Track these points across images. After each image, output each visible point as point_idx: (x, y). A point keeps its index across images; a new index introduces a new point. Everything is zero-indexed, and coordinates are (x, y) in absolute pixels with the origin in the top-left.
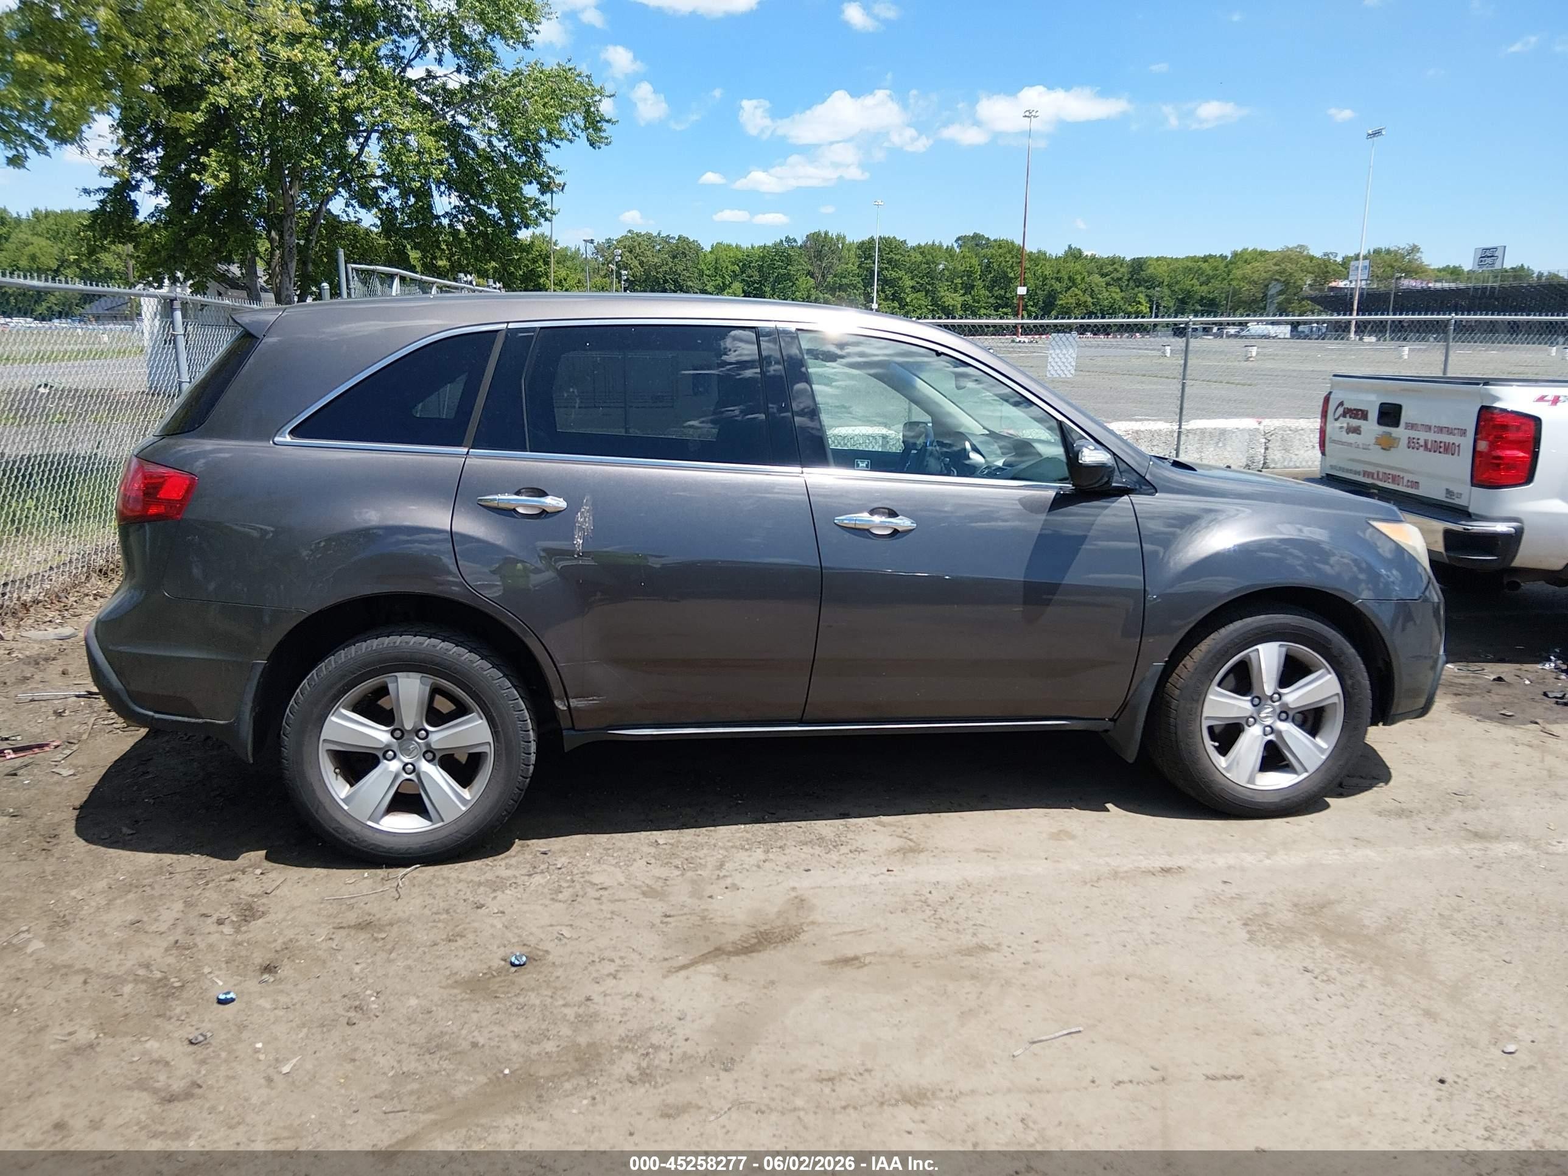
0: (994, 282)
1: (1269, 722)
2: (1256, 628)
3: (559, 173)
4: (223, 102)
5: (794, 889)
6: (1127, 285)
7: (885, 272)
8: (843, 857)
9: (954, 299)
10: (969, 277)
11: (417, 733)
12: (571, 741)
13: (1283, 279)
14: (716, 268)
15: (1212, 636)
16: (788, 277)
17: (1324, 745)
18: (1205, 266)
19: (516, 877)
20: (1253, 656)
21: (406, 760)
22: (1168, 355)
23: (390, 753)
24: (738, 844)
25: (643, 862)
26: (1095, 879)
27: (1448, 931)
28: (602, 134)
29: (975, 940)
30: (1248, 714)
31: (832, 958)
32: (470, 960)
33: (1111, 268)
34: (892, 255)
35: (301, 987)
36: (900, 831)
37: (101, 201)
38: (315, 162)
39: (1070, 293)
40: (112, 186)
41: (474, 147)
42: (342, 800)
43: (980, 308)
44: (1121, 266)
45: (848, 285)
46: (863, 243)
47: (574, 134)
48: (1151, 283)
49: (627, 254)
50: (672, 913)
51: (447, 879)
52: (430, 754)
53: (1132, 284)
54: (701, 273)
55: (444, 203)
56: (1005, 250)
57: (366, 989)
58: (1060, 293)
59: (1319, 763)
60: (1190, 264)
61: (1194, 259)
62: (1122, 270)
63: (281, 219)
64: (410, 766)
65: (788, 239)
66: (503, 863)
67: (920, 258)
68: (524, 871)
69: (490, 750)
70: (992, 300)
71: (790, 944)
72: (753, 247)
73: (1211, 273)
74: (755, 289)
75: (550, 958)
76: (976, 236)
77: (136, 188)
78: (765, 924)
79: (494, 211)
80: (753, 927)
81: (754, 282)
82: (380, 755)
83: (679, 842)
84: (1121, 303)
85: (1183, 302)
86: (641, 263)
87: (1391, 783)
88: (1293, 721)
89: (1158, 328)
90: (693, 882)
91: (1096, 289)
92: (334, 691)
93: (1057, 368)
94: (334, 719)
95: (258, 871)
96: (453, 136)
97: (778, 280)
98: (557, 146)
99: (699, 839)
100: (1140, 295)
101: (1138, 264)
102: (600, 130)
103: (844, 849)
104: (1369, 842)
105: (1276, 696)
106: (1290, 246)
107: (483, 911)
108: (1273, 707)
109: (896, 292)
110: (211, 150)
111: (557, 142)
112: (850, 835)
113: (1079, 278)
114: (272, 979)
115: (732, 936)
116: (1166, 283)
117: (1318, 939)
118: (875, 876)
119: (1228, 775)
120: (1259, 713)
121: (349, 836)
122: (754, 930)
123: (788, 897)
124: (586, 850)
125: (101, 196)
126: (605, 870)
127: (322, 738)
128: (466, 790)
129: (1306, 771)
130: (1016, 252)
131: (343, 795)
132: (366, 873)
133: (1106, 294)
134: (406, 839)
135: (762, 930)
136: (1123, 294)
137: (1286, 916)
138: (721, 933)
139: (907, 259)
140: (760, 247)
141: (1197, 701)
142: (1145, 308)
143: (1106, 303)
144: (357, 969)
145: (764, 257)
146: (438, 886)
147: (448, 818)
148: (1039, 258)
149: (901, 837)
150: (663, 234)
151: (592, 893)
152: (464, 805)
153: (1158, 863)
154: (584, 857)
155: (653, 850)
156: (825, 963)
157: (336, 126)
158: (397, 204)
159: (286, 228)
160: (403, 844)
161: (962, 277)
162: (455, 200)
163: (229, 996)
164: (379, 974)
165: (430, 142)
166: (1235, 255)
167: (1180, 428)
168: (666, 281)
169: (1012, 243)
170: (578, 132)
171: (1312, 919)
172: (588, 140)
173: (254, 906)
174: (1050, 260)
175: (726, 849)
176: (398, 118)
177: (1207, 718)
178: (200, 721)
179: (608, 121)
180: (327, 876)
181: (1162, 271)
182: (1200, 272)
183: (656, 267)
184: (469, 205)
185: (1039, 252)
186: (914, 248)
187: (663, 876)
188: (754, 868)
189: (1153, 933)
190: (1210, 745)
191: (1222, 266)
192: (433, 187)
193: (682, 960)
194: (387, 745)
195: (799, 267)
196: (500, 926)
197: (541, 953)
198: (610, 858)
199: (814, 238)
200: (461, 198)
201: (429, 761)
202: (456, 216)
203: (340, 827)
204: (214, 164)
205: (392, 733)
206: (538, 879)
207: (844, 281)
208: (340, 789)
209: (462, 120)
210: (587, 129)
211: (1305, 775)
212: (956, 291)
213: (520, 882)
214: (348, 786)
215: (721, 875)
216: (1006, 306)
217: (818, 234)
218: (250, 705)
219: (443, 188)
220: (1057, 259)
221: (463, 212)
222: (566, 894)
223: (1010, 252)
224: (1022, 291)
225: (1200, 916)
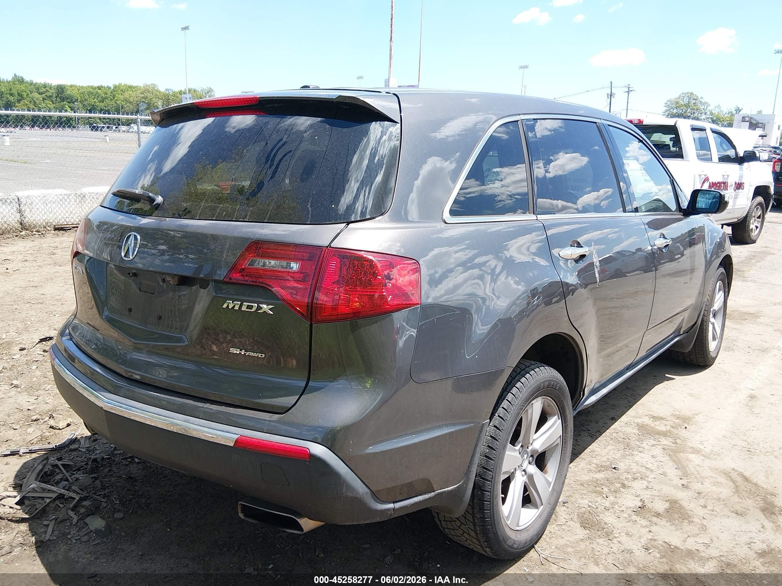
6: (56, 100)
13: (147, 102)
18: (100, 91)
21: (523, 468)
33: (44, 90)
39: (19, 103)
42: (507, 518)
44: (50, 88)
48: (71, 100)
52: (531, 458)
53: (58, 99)
58: (13, 102)
60: (92, 90)
61: (92, 87)
62: (51, 91)
64: (523, 473)
73: (104, 96)
85: (91, 111)
91: (37, 101)
94: (507, 453)
100: (65, 106)
101: (61, 89)
106: (148, 84)
113: (24, 94)
116: (79, 100)
127: (502, 472)
128: (547, 476)
131: (506, 513)
133: (43, 105)
136: (54, 105)
147: (544, 501)
152: (550, 487)
166: (115, 87)
174: (3, 82)
178: (432, 494)
181: (75, 93)
182: (97, 95)
191: (109, 92)
201: (531, 463)
205: (519, 450)
211: (717, 340)
220: (8, 82)
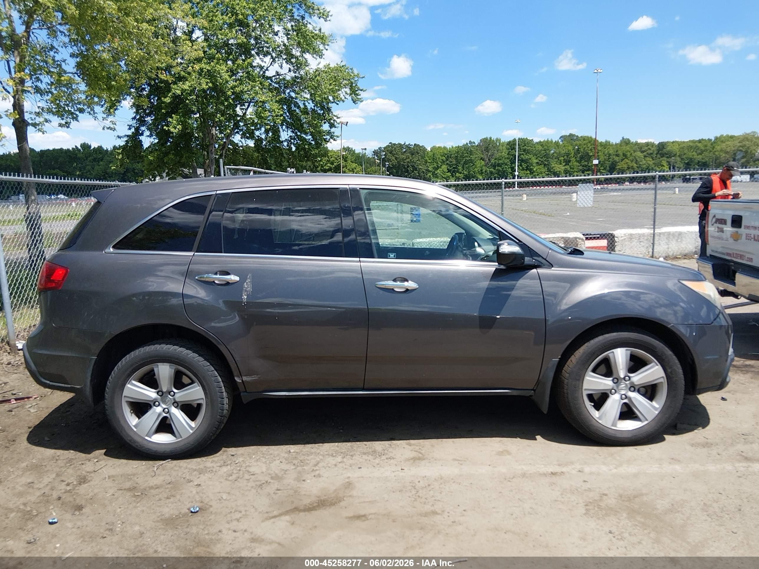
0: (582, 158)
1: (623, 392)
2: (611, 340)
3: (338, 118)
4: (179, 92)
5: (349, 477)
6: (656, 157)
7: (522, 156)
8: (381, 462)
9: (560, 168)
10: (567, 156)
11: (169, 393)
12: (246, 398)
13: (744, 150)
14: (433, 159)
15: (586, 344)
16: (471, 161)
17: (657, 406)
18: (699, 145)
19: (213, 467)
20: (611, 355)
21: (164, 406)
22: (677, 192)
23: (157, 403)
24: (330, 453)
25: (279, 461)
26: (512, 477)
27: (705, 513)
28: (358, 97)
29: (432, 508)
30: (611, 388)
31: (352, 515)
32: (173, 509)
33: (646, 148)
34: (525, 147)
35: (89, 518)
36: (417, 448)
37: (126, 141)
38: (221, 118)
39: (623, 162)
40: (131, 134)
41: (299, 107)
42: (134, 426)
43: (574, 172)
44: (652, 146)
45: (502, 164)
46: (510, 142)
47: (345, 98)
48: (669, 155)
49: (389, 154)
50: (281, 488)
51: (180, 467)
52: (176, 404)
53: (659, 156)
54: (426, 162)
55: (285, 135)
56: (587, 141)
57: (119, 520)
58: (618, 162)
59: (654, 416)
60: (691, 144)
61: (693, 142)
62: (652, 149)
63: (208, 146)
64: (166, 410)
65: (470, 142)
66: (211, 460)
67: (540, 148)
68: (219, 464)
69: (203, 402)
70: (581, 168)
71: (334, 507)
72: (452, 147)
73: (703, 148)
74: (454, 168)
75: (211, 509)
76: (571, 135)
77: (142, 134)
78: (325, 496)
79: (309, 137)
80: (318, 497)
81: (453, 165)
82: (152, 404)
83: (302, 451)
84: (653, 166)
85: (688, 164)
86: (396, 158)
87: (708, 428)
88: (639, 391)
89: (675, 178)
90: (299, 472)
91: (638, 159)
92: (128, 372)
93: (582, 202)
94: (129, 386)
95: (96, 460)
96: (288, 102)
97: (466, 163)
98: (337, 104)
99: (313, 450)
100: (663, 161)
101: (662, 146)
102: (357, 95)
103: (384, 457)
104: (679, 461)
105: (627, 378)
107: (191, 484)
108: (626, 384)
109: (528, 166)
110: (173, 115)
111: (338, 102)
112: (391, 450)
113: (629, 154)
114: (78, 513)
115: (307, 501)
116: (678, 155)
117: (625, 515)
118: (394, 472)
119: (600, 422)
120: (618, 387)
121: (136, 444)
122: (318, 499)
123: (344, 482)
124: (254, 454)
125: (126, 139)
126: (258, 465)
127: (123, 395)
128: (193, 422)
129: (647, 420)
130: (593, 142)
131: (134, 424)
132: (144, 463)
133: (644, 162)
134: (163, 446)
135: (322, 499)
136: (654, 161)
137: (611, 501)
138: (301, 500)
139: (534, 149)
140: (456, 147)
141: (579, 380)
142: (666, 168)
143: (644, 166)
144: (119, 510)
145: (458, 152)
146: (175, 471)
147: (184, 436)
148: (606, 145)
149: (417, 451)
150: (407, 144)
151: (247, 476)
152: (192, 430)
153: (551, 469)
154: (251, 458)
155: (286, 455)
156: (346, 518)
157: (231, 101)
158: (263, 136)
159: (210, 150)
160: (161, 449)
161: (563, 157)
162: (290, 133)
163: (54, 521)
164: (128, 514)
165: (276, 106)
166: (716, 138)
167: (654, 232)
168: (408, 167)
169: (591, 137)
170: (347, 96)
171: (627, 504)
172: (352, 100)
173: (87, 477)
174: (612, 145)
175: (323, 456)
176: (259, 96)
177: (586, 390)
178: (69, 386)
179: (361, 90)
180: (126, 464)
181: (676, 149)
182: (697, 148)
183: (403, 160)
184: (297, 135)
185: (606, 141)
186: (537, 143)
187: (285, 469)
188: (333, 466)
189: (531, 508)
190: (589, 405)
191: (709, 145)
192: (280, 127)
193: (275, 513)
194: (155, 399)
195: (477, 156)
196: (194, 492)
197: (208, 507)
198: (264, 459)
199: (484, 140)
200: (293, 132)
201: (176, 407)
202: (290, 141)
203: (132, 440)
204: (174, 122)
205: (158, 393)
206: (225, 469)
207: (500, 162)
208: (133, 420)
209: (293, 95)
210: (352, 94)
211: (646, 422)
212: (561, 164)
213: (214, 470)
214: (137, 419)
215: (315, 469)
216: (588, 170)
217: (486, 139)
218: (89, 379)
219: (284, 127)
220: (616, 144)
221: (294, 139)
222: (234, 477)
223: (590, 142)
224: (596, 162)
225: (562, 500)
